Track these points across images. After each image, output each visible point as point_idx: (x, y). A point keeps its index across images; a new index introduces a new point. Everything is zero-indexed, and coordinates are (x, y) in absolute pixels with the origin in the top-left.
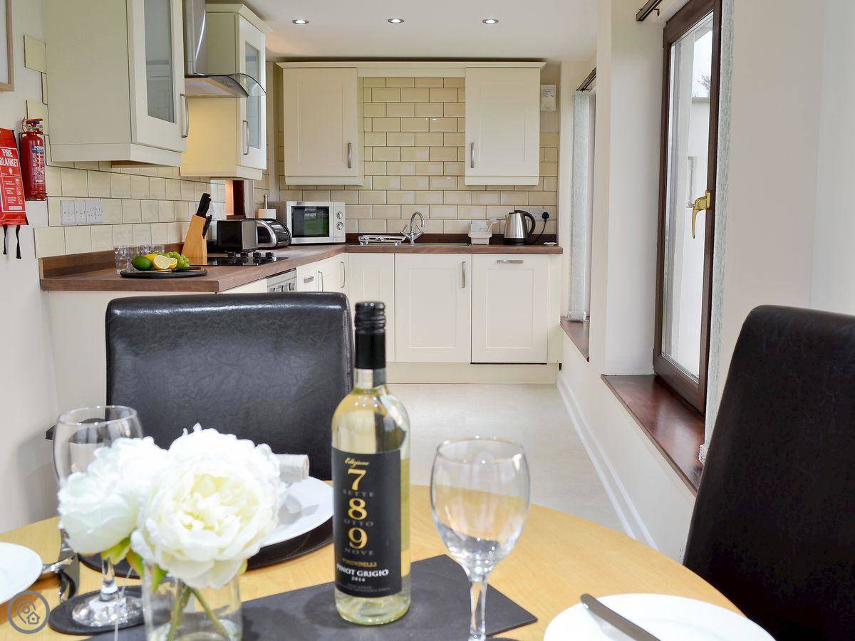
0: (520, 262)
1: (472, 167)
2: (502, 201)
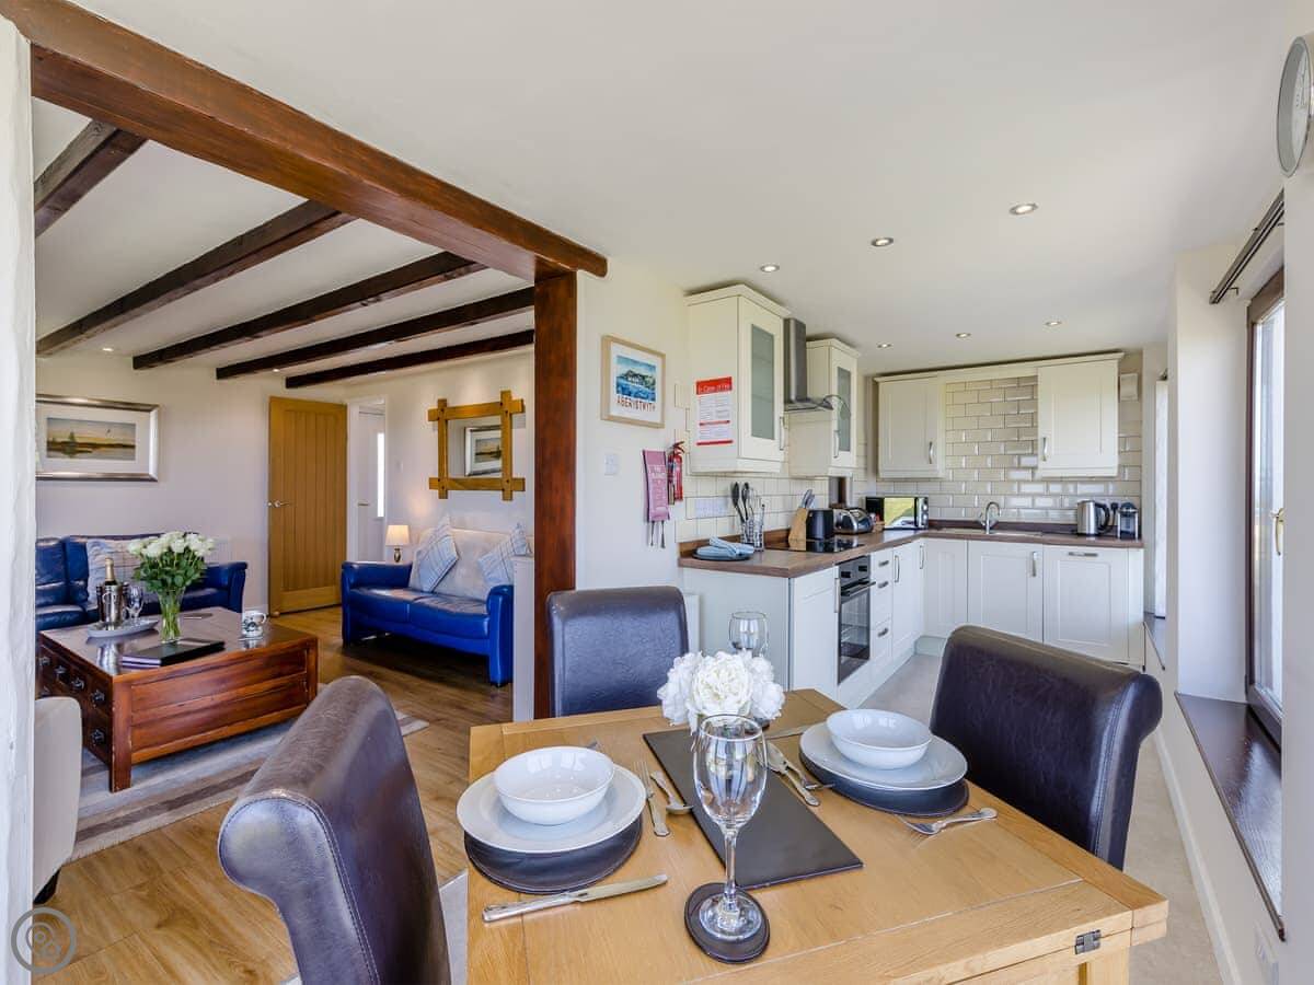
0: (1094, 555)
1: (1045, 460)
2: (1079, 492)
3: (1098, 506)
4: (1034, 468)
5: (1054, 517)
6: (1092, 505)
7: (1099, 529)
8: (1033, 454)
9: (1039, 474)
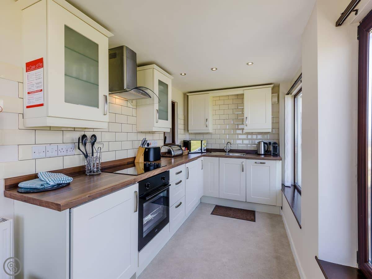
0: (264, 163)
1: (246, 126)
2: (258, 138)
3: (264, 143)
4: (243, 129)
5: (250, 148)
6: (262, 143)
7: (265, 152)
8: (243, 124)
9: (245, 131)
